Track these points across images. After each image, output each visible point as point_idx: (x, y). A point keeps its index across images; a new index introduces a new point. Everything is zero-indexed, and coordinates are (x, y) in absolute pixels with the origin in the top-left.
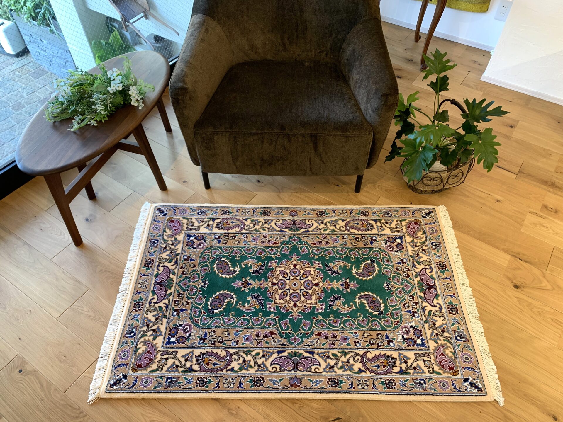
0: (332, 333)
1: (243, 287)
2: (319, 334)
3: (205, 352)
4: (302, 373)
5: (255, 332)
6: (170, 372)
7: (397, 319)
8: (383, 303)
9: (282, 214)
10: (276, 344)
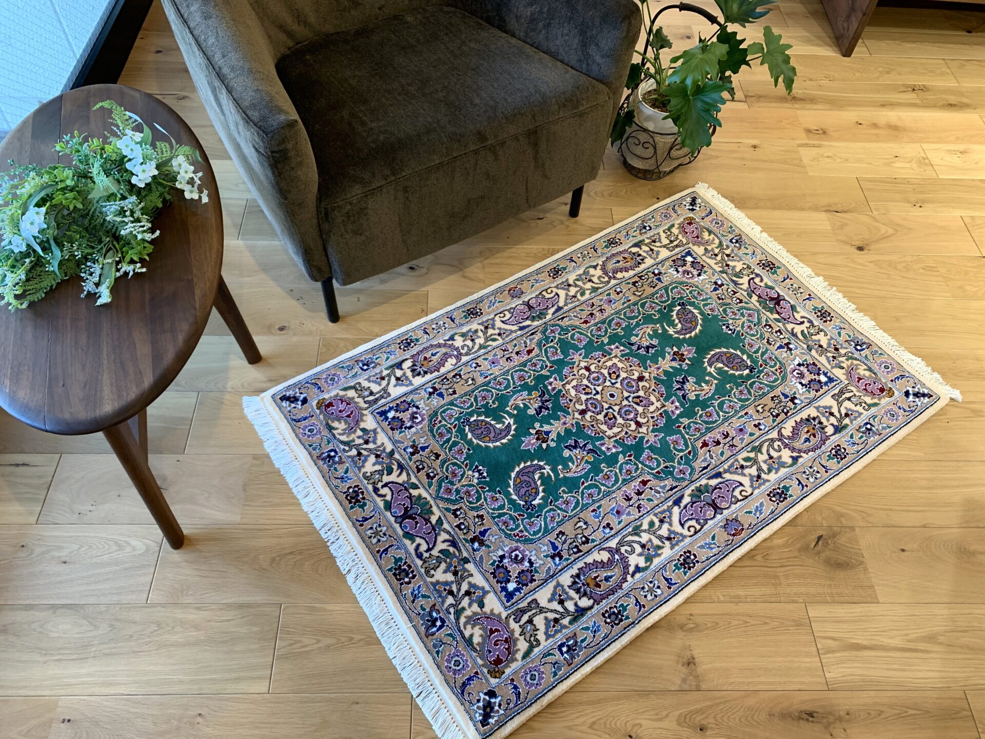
0: (719, 432)
1: (543, 442)
2: (705, 444)
3: (577, 571)
4: (730, 510)
5: (619, 495)
6: (553, 636)
7: (775, 364)
8: (743, 354)
9: (499, 302)
10: (662, 494)
